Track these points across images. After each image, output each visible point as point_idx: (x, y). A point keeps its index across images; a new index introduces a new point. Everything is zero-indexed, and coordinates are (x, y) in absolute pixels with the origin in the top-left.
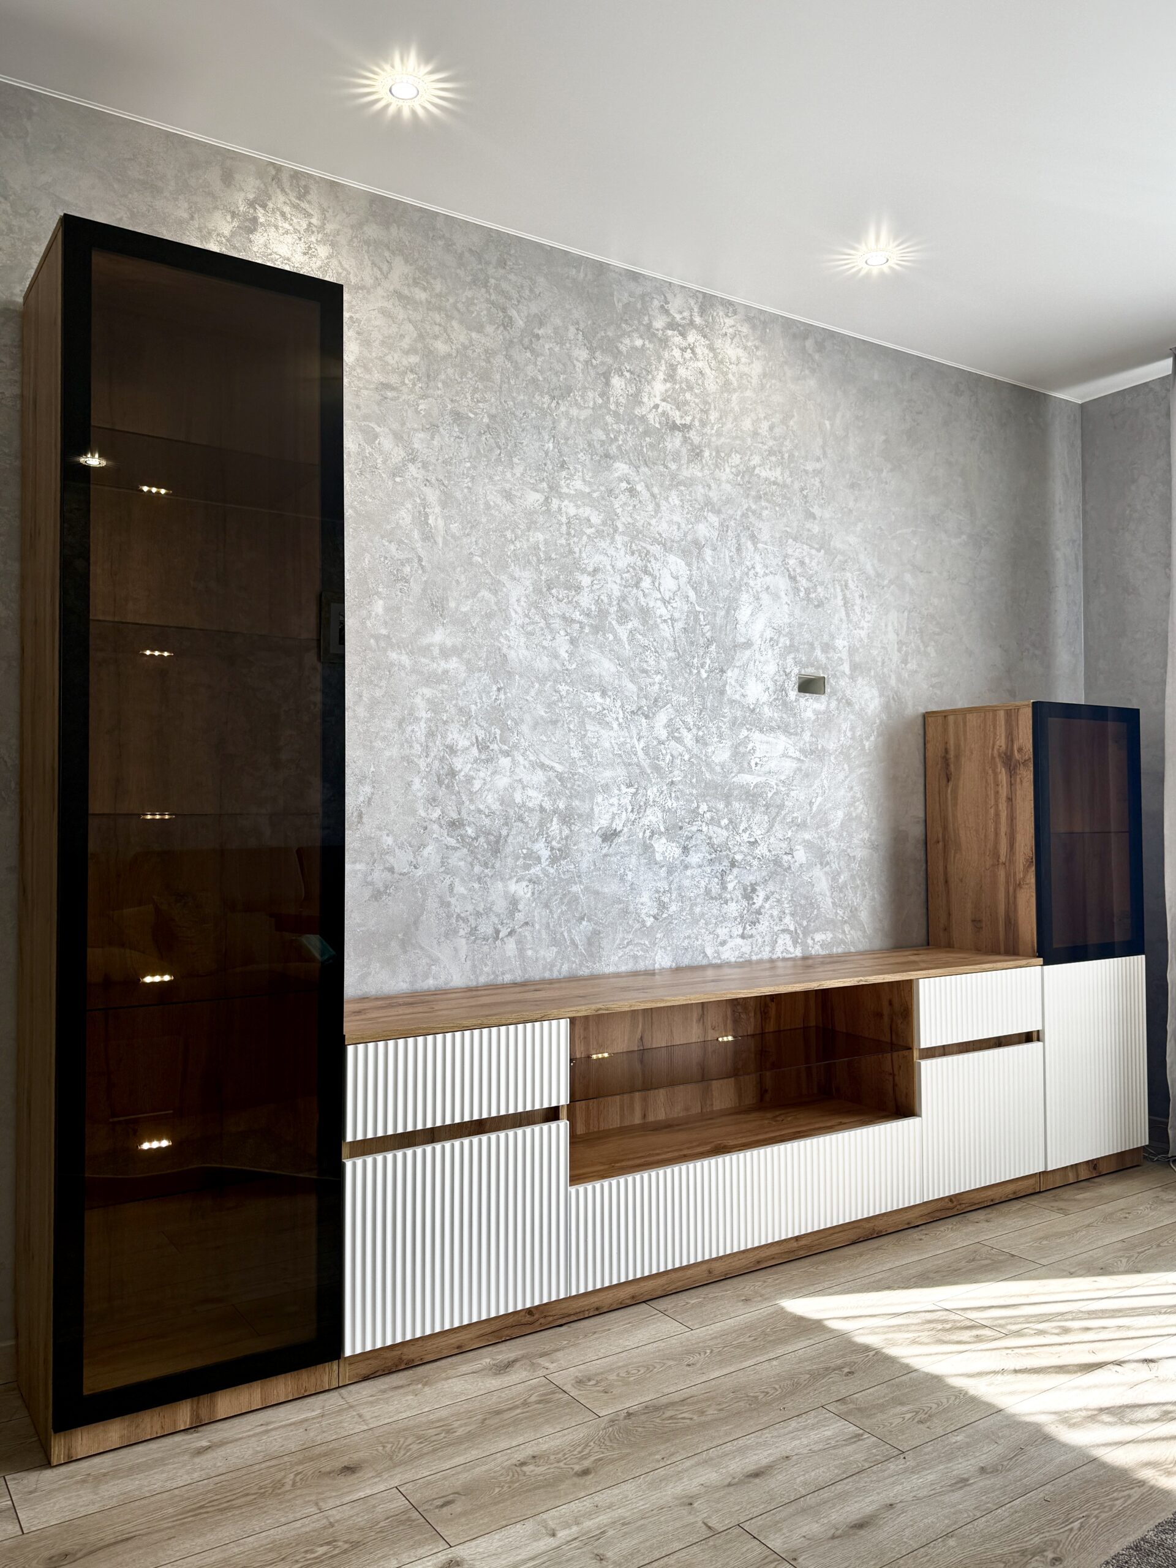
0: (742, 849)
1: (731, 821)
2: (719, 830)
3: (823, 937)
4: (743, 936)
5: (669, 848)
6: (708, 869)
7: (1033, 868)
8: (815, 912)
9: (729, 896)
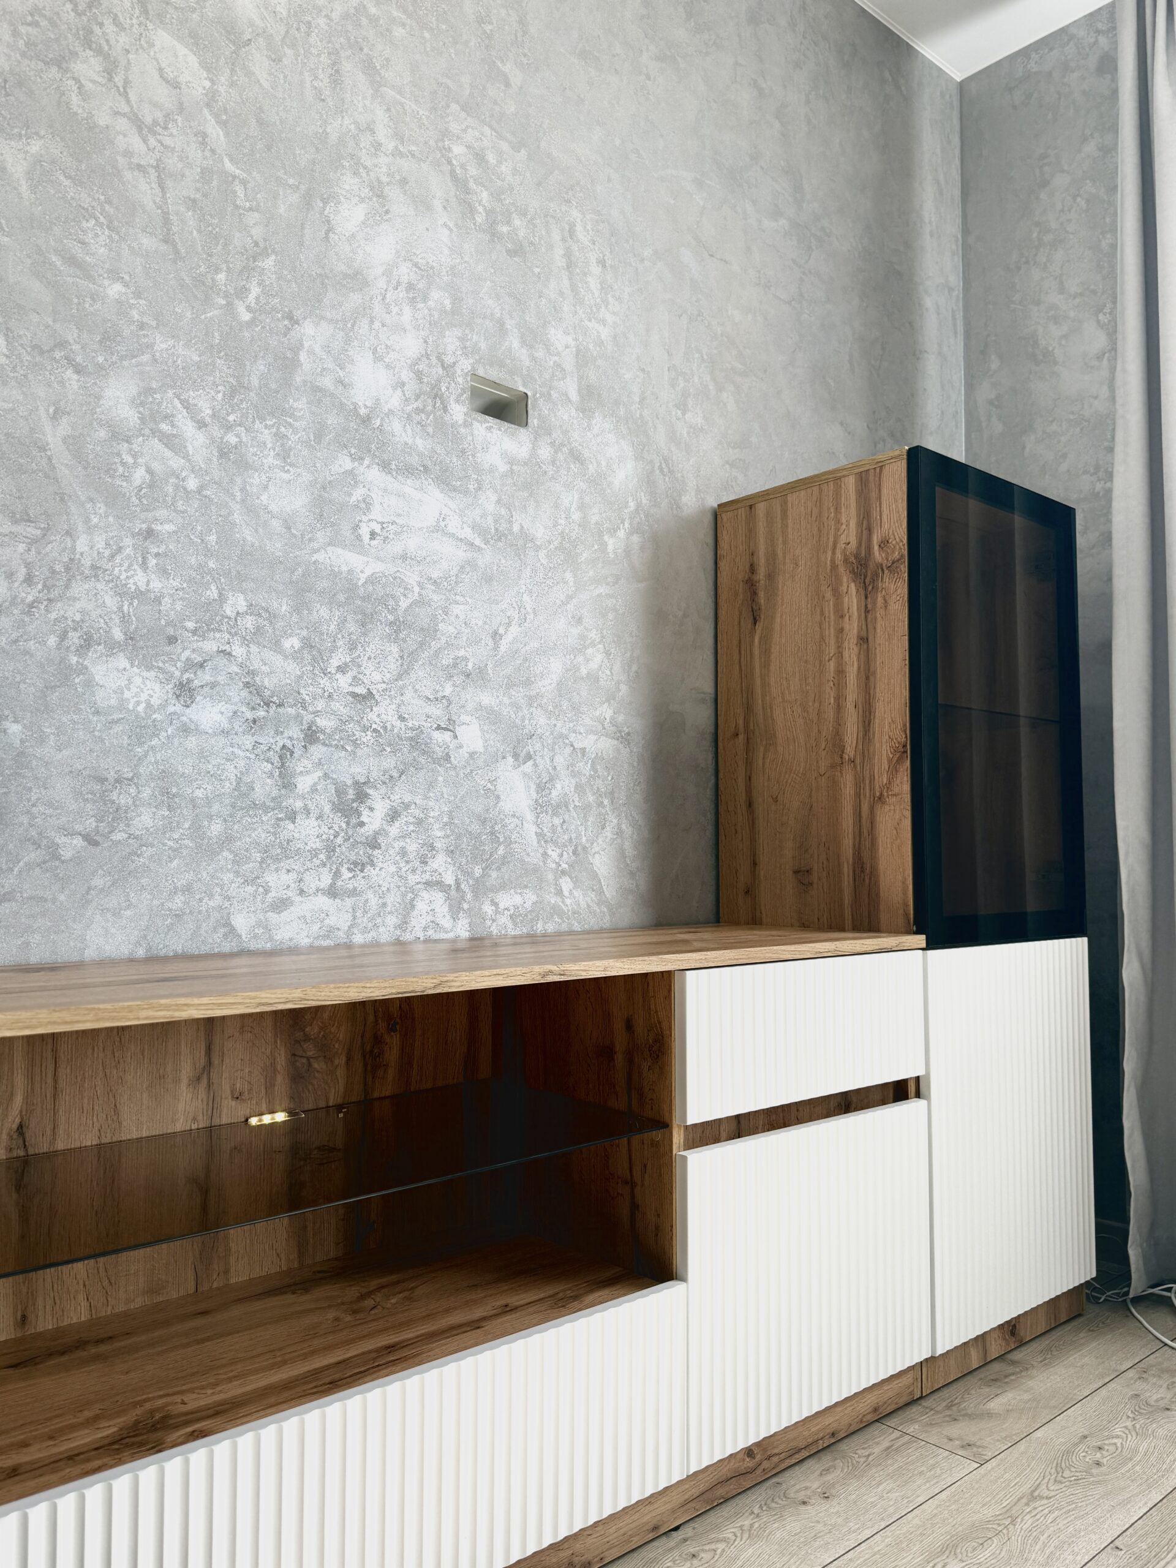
0: (335, 705)
1: (307, 644)
2: (277, 660)
3: (518, 900)
4: (332, 892)
5: (138, 681)
6: (248, 741)
7: (908, 763)
8: (501, 851)
9: (299, 804)
